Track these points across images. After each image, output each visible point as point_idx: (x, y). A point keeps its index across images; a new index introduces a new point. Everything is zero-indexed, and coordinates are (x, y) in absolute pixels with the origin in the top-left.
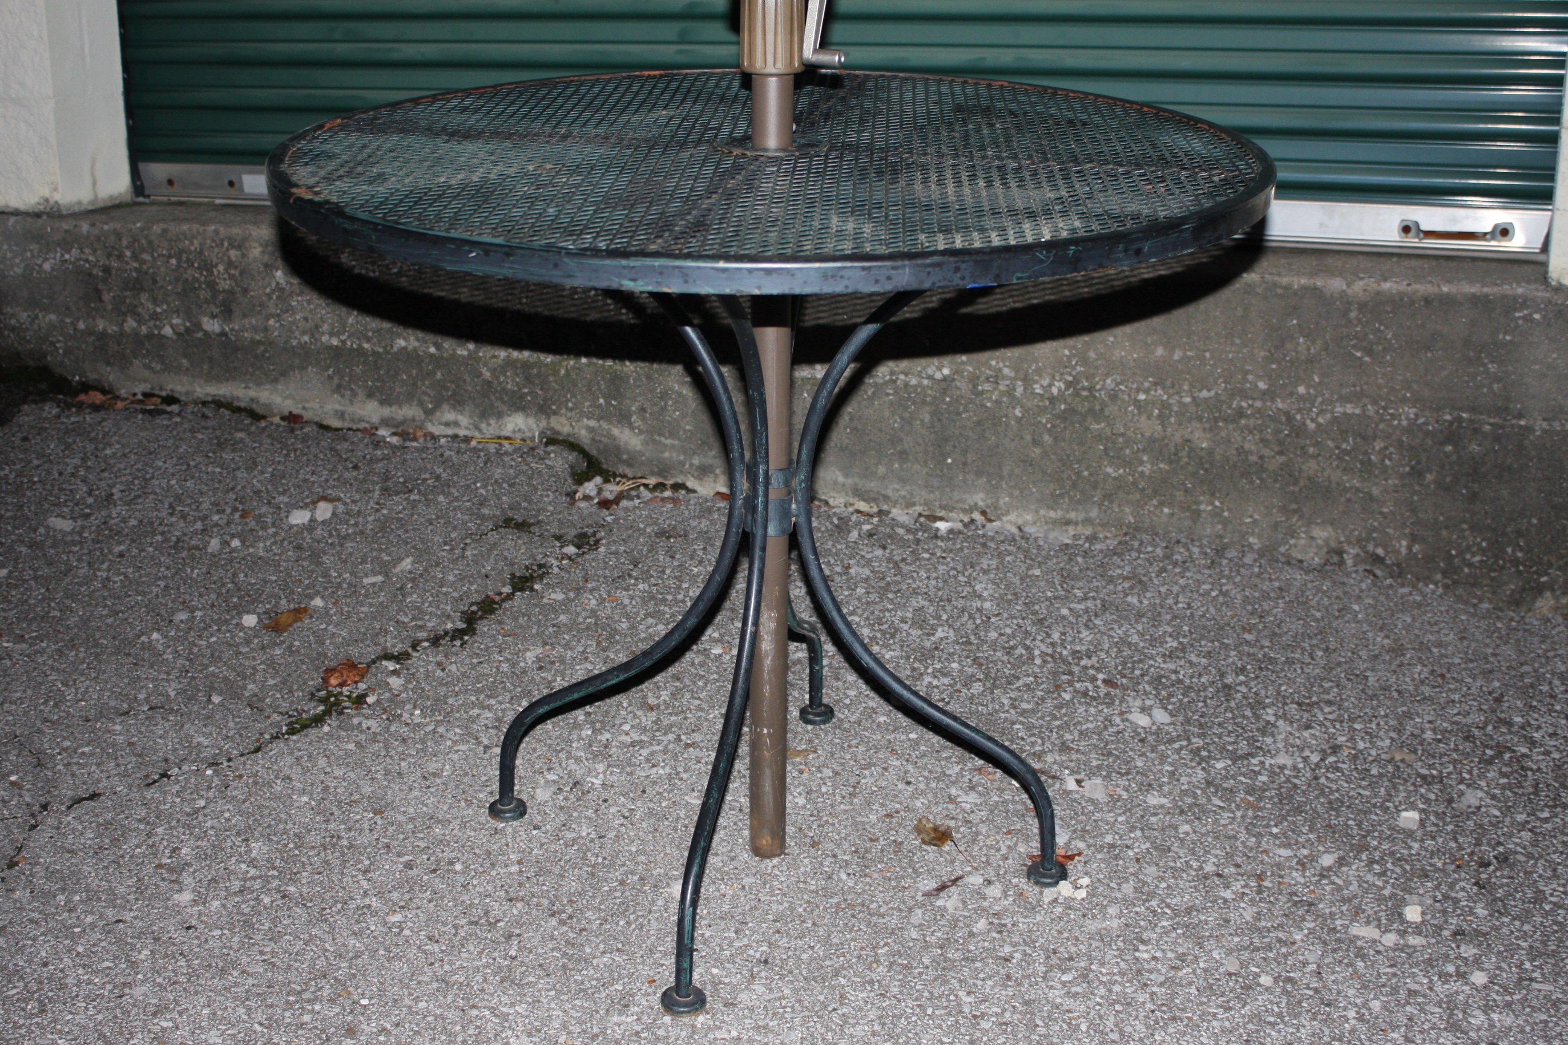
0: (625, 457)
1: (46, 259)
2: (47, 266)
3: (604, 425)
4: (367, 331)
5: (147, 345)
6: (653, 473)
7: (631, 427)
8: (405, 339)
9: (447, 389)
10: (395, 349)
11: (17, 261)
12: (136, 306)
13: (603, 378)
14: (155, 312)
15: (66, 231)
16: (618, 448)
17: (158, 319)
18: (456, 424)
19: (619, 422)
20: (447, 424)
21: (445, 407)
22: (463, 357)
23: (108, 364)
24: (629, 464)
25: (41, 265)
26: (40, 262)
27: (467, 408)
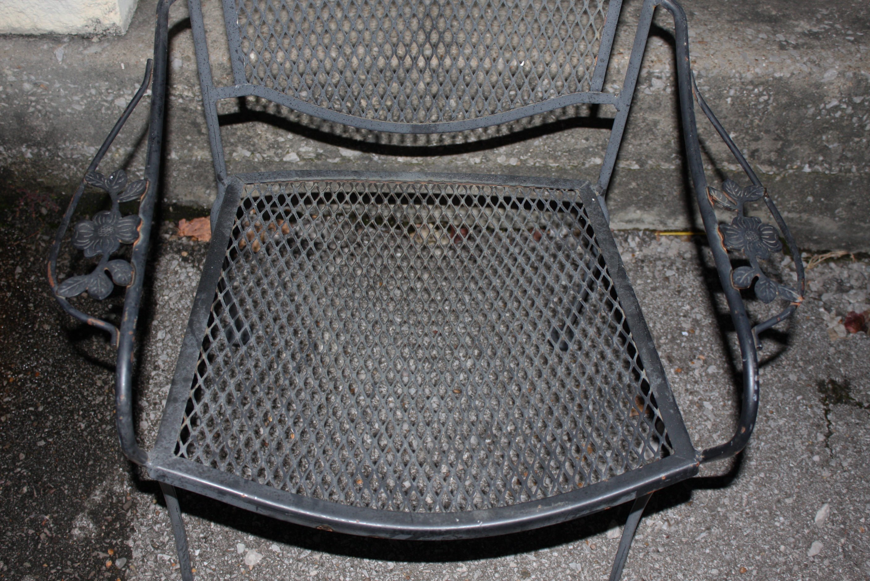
0: (815, 237)
1: (120, 96)
3: (805, 216)
4: (555, 150)
5: (262, 169)
6: (839, 247)
7: (833, 216)
9: (637, 195)
10: (587, 165)
11: (76, 98)
12: (250, 137)
13: (821, 183)
14: (276, 142)
16: (811, 232)
17: (280, 147)
18: (639, 221)
19: (821, 213)
20: (629, 221)
21: (632, 208)
22: (667, 170)
24: (817, 242)
25: (113, 101)
26: (110, 99)
27: (656, 209)
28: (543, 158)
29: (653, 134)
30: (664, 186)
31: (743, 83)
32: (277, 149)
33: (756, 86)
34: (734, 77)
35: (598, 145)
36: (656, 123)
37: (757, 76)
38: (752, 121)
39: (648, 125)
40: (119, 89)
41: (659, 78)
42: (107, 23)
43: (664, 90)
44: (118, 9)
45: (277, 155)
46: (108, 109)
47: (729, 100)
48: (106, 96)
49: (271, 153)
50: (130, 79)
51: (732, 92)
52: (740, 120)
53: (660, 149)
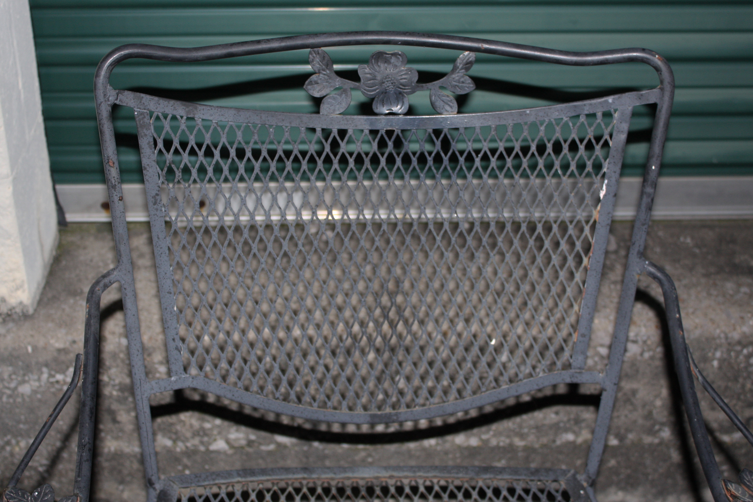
1: (23, 382)
2: (26, 389)
5: (185, 461)
8: (574, 432)
9: (617, 474)
10: (558, 442)
14: (203, 429)
15: (59, 351)
17: (206, 434)
21: (613, 489)
22: (651, 445)
23: (122, 482)
25: (16, 388)
26: (13, 385)
27: (640, 489)
28: (508, 437)
29: (632, 404)
30: (648, 462)
31: (729, 344)
32: (202, 436)
33: (745, 346)
34: (719, 337)
35: (569, 420)
36: (634, 392)
37: (744, 335)
38: (743, 386)
39: (625, 394)
40: (24, 375)
41: (635, 342)
42: (13, 301)
43: (642, 354)
44: (26, 286)
45: (202, 443)
46: (10, 396)
47: (715, 363)
48: (9, 383)
49: (196, 441)
50: (37, 363)
51: (718, 354)
52: (730, 384)
53: (640, 421)
